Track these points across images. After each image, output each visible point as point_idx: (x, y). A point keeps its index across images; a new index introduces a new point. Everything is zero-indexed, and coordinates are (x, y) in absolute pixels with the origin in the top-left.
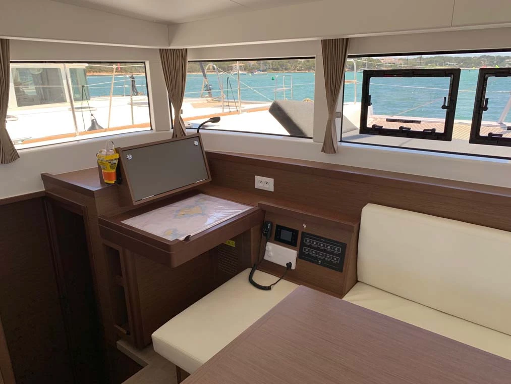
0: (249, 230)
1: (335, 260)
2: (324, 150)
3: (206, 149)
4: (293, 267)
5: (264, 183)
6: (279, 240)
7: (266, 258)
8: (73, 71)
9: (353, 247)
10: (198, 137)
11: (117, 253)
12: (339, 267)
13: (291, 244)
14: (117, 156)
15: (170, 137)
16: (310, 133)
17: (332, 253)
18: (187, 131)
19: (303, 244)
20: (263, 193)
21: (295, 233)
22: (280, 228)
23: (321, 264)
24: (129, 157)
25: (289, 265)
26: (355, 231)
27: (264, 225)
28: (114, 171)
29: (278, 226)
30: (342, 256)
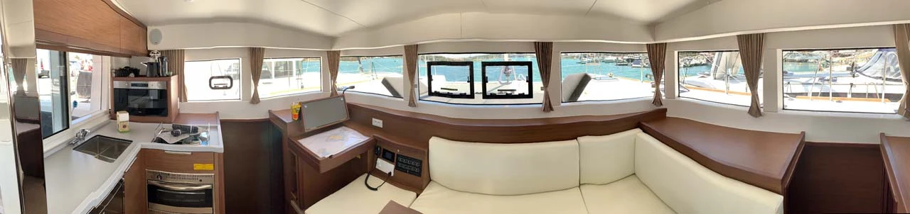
0: (366, 152)
1: (417, 170)
2: (410, 105)
3: (347, 101)
4: (392, 175)
5: (378, 123)
6: (385, 158)
7: (377, 167)
8: (297, 62)
9: (426, 163)
10: (343, 96)
11: (295, 157)
12: (419, 174)
13: (391, 161)
14: (300, 106)
15: (329, 96)
16: (402, 95)
17: (415, 166)
18: (338, 92)
19: (398, 161)
20: (376, 128)
21: (393, 154)
22: (385, 151)
23: (409, 173)
24: (306, 107)
25: (390, 173)
26: (426, 154)
27: (376, 148)
28: (297, 114)
29: (384, 150)
30: (420, 168)
